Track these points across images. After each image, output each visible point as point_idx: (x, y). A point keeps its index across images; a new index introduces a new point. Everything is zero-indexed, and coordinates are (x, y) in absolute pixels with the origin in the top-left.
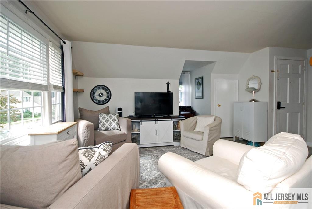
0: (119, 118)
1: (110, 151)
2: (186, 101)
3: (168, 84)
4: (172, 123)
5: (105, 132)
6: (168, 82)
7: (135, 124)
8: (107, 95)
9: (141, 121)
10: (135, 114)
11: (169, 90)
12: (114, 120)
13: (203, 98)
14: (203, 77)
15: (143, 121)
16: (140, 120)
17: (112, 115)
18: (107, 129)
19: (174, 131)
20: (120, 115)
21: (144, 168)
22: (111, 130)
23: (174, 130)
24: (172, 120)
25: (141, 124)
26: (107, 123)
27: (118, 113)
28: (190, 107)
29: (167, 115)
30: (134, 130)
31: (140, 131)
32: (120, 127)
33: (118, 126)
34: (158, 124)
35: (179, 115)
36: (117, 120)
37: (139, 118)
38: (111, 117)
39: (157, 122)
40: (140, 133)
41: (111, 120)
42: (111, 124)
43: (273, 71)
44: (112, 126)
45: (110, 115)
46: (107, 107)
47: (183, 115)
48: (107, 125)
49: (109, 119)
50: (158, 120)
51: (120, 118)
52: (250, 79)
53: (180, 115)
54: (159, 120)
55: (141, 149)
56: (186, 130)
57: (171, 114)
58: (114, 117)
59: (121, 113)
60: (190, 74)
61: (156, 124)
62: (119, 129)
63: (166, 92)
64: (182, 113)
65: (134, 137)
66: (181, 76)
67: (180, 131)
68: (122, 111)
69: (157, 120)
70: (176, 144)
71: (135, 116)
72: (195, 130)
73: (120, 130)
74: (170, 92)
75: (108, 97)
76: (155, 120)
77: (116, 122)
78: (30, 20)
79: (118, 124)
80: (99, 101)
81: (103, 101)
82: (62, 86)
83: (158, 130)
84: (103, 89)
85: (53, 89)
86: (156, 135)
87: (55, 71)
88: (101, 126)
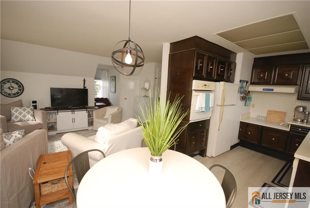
0: (33, 110)
1: (24, 134)
2: (103, 94)
3: (84, 81)
4: (87, 113)
5: (19, 123)
6: (84, 79)
7: (52, 115)
8: (19, 88)
9: (58, 112)
10: (52, 106)
11: (85, 86)
12: (28, 113)
13: (115, 92)
14: (115, 76)
15: (59, 112)
16: (57, 111)
17: (26, 108)
18: (21, 121)
19: (88, 119)
20: (35, 107)
21: (59, 147)
22: (25, 121)
23: (88, 117)
24: (87, 110)
25: (58, 115)
26: (20, 115)
27: (33, 106)
28: (107, 98)
29: (83, 106)
30: (51, 120)
31: (56, 120)
32: (35, 118)
33: (32, 117)
34: (74, 114)
35: (94, 106)
36: (32, 112)
37: (55, 109)
38: (24, 110)
40: (56, 122)
41: (24, 113)
42: (25, 116)
43: (156, 78)
45: (23, 108)
46: (20, 100)
47: (98, 106)
48: (21, 117)
49: (22, 111)
51: (35, 110)
52: (145, 82)
53: (96, 105)
54: (75, 110)
55: (58, 134)
56: (97, 118)
57: (86, 106)
58: (29, 110)
59: (36, 105)
60: (108, 72)
61: (72, 114)
62: (34, 120)
63: (82, 88)
64: (97, 104)
65: (51, 125)
67: (93, 118)
68: (37, 104)
69: (73, 110)
70: (90, 128)
71: (52, 108)
72: (104, 118)
73: (35, 120)
74: (86, 88)
75: (20, 90)
76: (71, 111)
77: (30, 114)
79: (33, 115)
80: (10, 94)
81: (14, 94)
83: (74, 119)
84: (12, 82)
86: (73, 122)
88: (13, 118)
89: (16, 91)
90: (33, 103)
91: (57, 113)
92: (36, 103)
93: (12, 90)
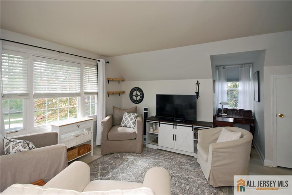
4: (192, 130)
6: (198, 82)
8: (141, 95)
9: (160, 123)
10: (157, 115)
16: (159, 122)
19: (194, 140)
20: (146, 114)
22: (128, 127)
23: (194, 138)
24: (192, 127)
25: (159, 126)
26: (126, 121)
31: (158, 133)
34: (176, 128)
36: (134, 120)
39: (175, 126)
42: (128, 122)
44: (129, 124)
49: (128, 117)
54: (177, 124)
61: (174, 128)
66: (213, 75)
69: (175, 124)
73: (135, 129)
75: (141, 97)
76: (173, 124)
77: (133, 121)
78: (62, 56)
79: (134, 123)
80: (135, 101)
81: (137, 101)
82: (96, 91)
83: (176, 135)
84: (137, 90)
85: (84, 95)
86: (174, 140)
87: (88, 82)
88: (122, 123)
89: (138, 98)
90: (144, 110)
91: (159, 124)
92: (147, 110)
93: (136, 97)
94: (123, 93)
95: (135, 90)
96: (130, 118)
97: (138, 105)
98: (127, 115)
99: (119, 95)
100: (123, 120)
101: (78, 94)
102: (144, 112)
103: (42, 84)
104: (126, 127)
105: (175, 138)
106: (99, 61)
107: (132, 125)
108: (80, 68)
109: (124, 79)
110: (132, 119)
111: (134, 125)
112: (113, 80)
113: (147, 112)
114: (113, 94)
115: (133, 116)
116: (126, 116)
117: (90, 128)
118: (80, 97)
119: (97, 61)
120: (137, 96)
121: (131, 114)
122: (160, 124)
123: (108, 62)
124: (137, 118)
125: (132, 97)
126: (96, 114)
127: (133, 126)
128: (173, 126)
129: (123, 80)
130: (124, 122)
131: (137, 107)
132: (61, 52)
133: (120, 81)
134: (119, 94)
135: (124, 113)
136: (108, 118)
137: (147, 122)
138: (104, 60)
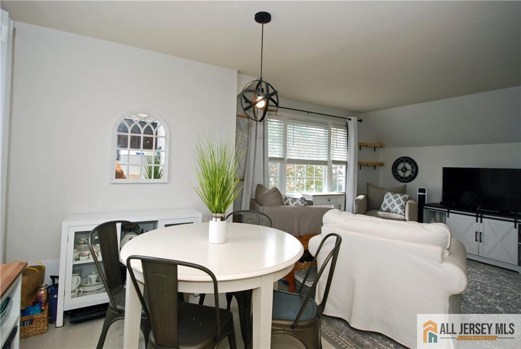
4: (516, 228)
8: (413, 170)
9: (449, 212)
15: (451, 212)
16: (446, 210)
19: (519, 245)
20: (422, 199)
22: (393, 212)
23: (519, 242)
24: (515, 221)
25: (448, 217)
26: (389, 203)
34: (481, 223)
36: (403, 203)
39: (479, 219)
41: (394, 201)
42: (393, 206)
44: (394, 209)
48: (389, 205)
49: (393, 199)
50: (482, 215)
54: (484, 216)
61: (477, 221)
62: (403, 214)
68: (426, 194)
69: (479, 215)
73: (405, 216)
75: (413, 172)
76: (475, 214)
77: (401, 204)
78: (311, 117)
79: (403, 207)
80: (402, 178)
81: (406, 178)
82: (345, 160)
83: (481, 233)
84: (406, 161)
85: (332, 163)
86: (476, 240)
87: (337, 148)
88: (382, 206)
89: (408, 174)
90: (419, 192)
91: (447, 213)
92: (425, 192)
93: (404, 172)
94: (382, 165)
95: (402, 161)
96: (396, 200)
97: (409, 184)
98: (390, 195)
99: (375, 168)
100: (384, 203)
101: (324, 163)
102: (419, 195)
103: (294, 148)
104: (389, 212)
105: (479, 237)
106: (350, 119)
107: (399, 209)
108: (327, 130)
109: (384, 145)
110: (399, 202)
111: (403, 210)
112: (367, 145)
113: (424, 196)
114: (367, 165)
115: (400, 198)
116: (388, 196)
117: (341, 206)
118: (327, 167)
119: (347, 120)
120: (406, 171)
121: (398, 195)
122: (450, 214)
123: (360, 121)
124: (407, 200)
125: (396, 172)
126: (343, 191)
127: (400, 211)
128: (475, 218)
129: (382, 147)
130: (385, 205)
131: (406, 186)
132: (311, 112)
133: (377, 147)
134: (375, 166)
135: (385, 192)
136: (361, 197)
137: (424, 210)
138: (356, 118)
